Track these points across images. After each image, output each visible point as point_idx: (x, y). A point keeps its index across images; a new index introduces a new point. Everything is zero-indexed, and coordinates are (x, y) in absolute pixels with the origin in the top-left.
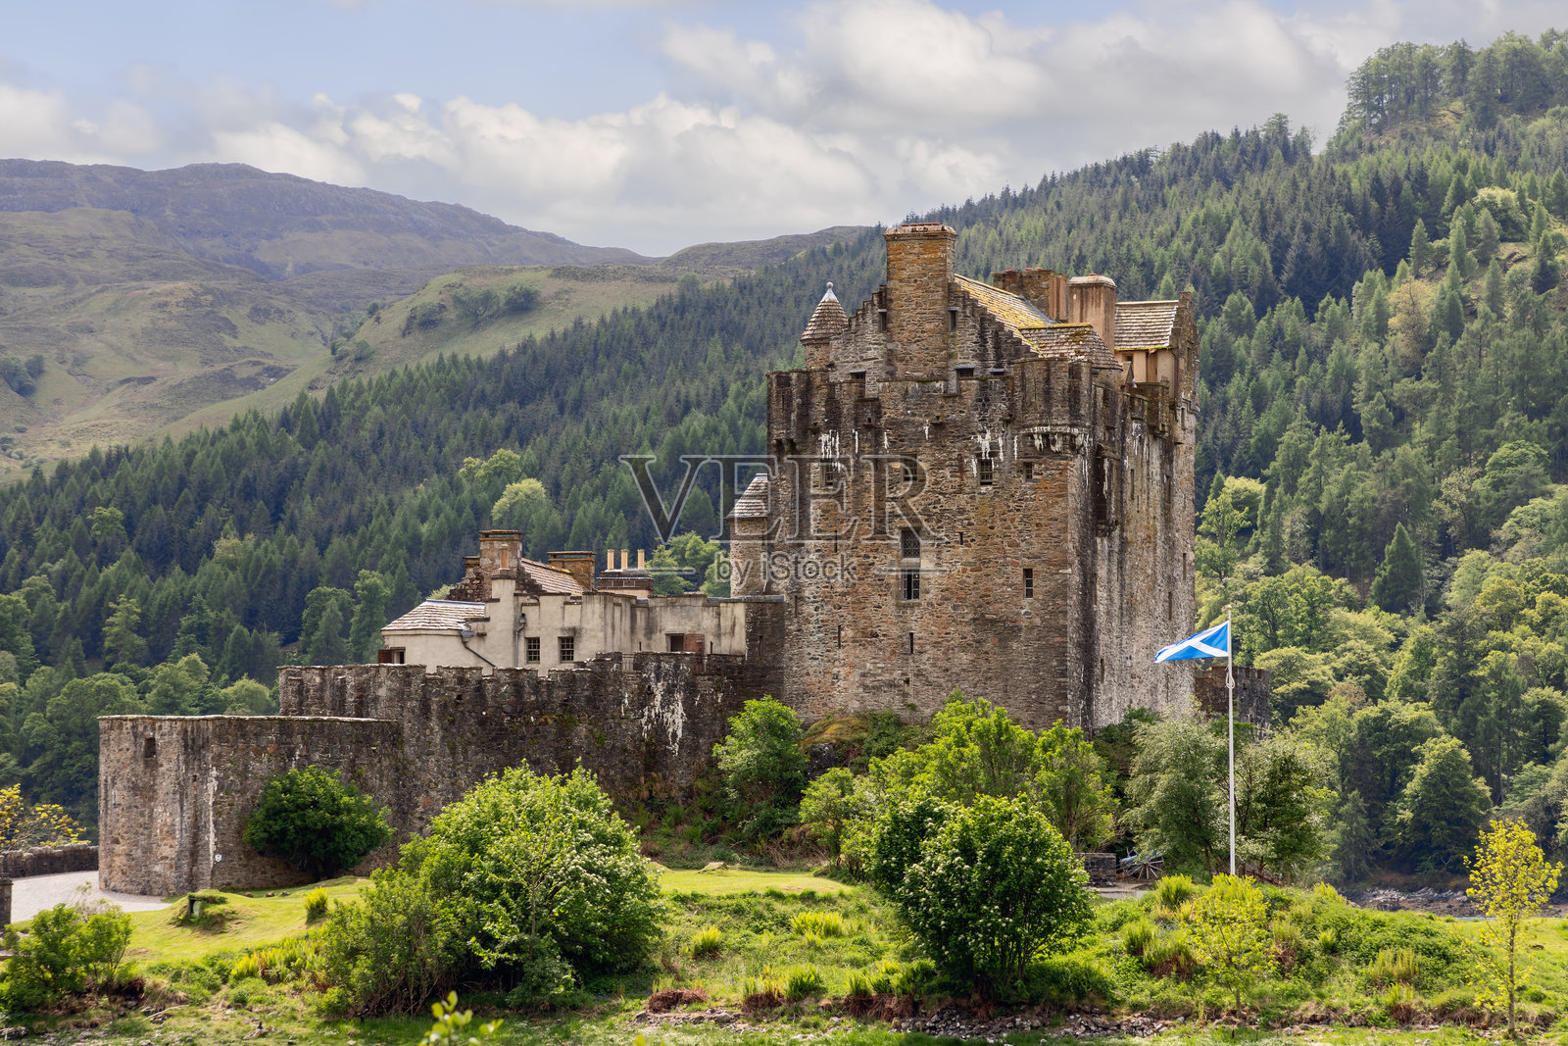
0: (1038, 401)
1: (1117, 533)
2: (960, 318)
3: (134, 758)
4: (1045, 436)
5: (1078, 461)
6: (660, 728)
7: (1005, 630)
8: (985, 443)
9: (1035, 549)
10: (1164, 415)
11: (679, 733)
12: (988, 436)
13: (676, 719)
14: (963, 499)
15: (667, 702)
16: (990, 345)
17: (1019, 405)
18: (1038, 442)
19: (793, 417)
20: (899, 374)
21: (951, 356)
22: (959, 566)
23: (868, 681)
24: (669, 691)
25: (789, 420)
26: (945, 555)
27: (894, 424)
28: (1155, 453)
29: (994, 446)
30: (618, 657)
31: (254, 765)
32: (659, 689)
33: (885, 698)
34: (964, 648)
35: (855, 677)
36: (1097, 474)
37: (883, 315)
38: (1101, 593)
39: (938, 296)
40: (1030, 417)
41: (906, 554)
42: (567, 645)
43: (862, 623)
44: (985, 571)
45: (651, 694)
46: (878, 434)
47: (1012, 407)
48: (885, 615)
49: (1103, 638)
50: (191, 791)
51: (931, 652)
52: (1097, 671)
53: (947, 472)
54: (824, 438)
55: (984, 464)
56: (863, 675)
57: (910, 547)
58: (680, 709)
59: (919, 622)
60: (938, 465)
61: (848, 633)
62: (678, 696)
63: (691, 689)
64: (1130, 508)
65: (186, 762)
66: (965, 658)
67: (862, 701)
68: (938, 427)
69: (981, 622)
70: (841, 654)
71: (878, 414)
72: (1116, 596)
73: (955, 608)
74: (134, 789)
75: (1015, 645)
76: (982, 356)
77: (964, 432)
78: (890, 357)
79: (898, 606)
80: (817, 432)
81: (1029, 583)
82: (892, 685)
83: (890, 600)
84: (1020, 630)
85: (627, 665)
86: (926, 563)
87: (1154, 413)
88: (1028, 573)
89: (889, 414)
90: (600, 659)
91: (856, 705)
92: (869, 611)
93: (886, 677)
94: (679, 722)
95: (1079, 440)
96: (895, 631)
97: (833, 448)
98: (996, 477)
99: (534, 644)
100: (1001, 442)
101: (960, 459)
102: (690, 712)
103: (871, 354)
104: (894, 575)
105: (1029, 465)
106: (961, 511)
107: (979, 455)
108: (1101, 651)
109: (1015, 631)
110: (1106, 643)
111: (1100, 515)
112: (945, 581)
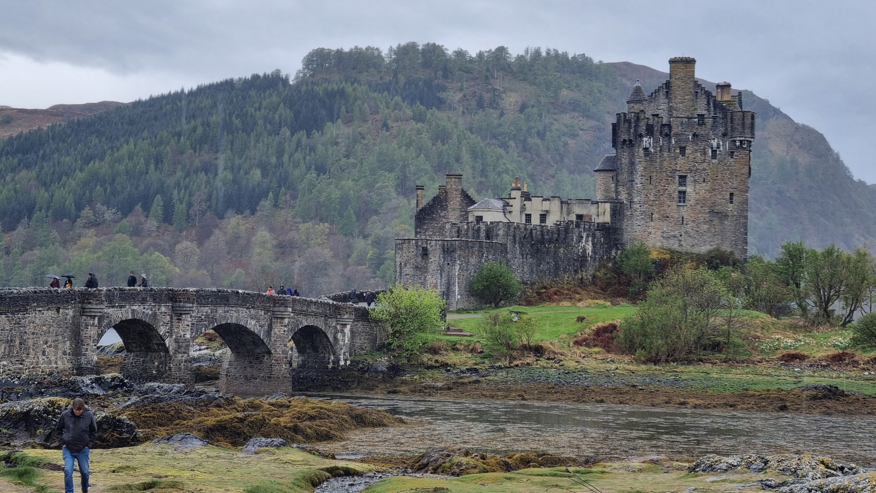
0: (739, 127)
2: (699, 95)
3: (416, 255)
4: (741, 141)
6: (585, 251)
7: (723, 216)
8: (714, 143)
9: (734, 186)
11: (590, 253)
12: (716, 140)
13: (589, 248)
14: (705, 165)
15: (587, 241)
16: (712, 104)
17: (729, 129)
18: (738, 144)
19: (632, 130)
20: (674, 115)
21: (695, 109)
22: (703, 191)
23: (665, 235)
24: (588, 236)
25: (630, 132)
26: (697, 186)
27: (676, 135)
29: (718, 145)
31: (471, 259)
32: (584, 235)
33: (672, 242)
34: (705, 223)
35: (659, 233)
37: (667, 92)
39: (691, 86)
40: (736, 134)
41: (681, 184)
42: (543, 217)
43: (662, 212)
44: (714, 193)
45: (582, 237)
46: (670, 139)
47: (726, 129)
48: (672, 208)
50: (446, 268)
51: (691, 224)
53: (699, 154)
54: (645, 139)
55: (714, 152)
56: (663, 233)
58: (590, 244)
59: (684, 212)
60: (696, 151)
61: (655, 216)
62: (590, 239)
63: (594, 236)
65: (444, 258)
66: (706, 227)
67: (662, 242)
68: (695, 135)
69: (712, 212)
70: (652, 224)
71: (670, 130)
73: (701, 207)
74: (417, 268)
75: (726, 223)
76: (708, 110)
77: (706, 139)
78: (670, 109)
79: (677, 206)
80: (641, 136)
81: (731, 199)
82: (675, 237)
83: (674, 204)
84: (728, 216)
85: (574, 225)
86: (689, 189)
88: (732, 194)
89: (675, 130)
91: (659, 244)
92: (665, 207)
93: (672, 233)
96: (676, 216)
97: (650, 143)
98: (718, 157)
99: (528, 217)
100: (721, 143)
101: (704, 149)
102: (594, 245)
103: (661, 107)
104: (676, 195)
105: (732, 153)
106: (704, 170)
107: (712, 148)
109: (726, 216)
112: (697, 196)
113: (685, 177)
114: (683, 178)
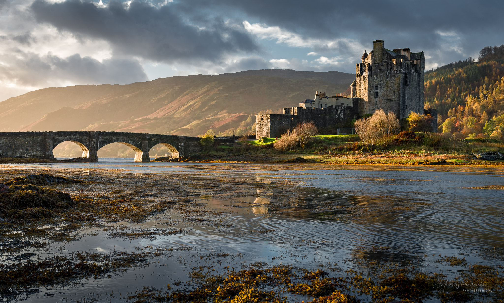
0: (395, 65)
1: (409, 86)
3: (260, 121)
4: (397, 71)
5: (402, 74)
6: (339, 116)
7: (391, 100)
8: (388, 73)
9: (395, 88)
10: (418, 69)
12: (388, 71)
13: (342, 115)
14: (384, 81)
15: (340, 113)
16: (389, 58)
18: (395, 72)
20: (375, 63)
21: (383, 60)
22: (384, 91)
23: (370, 109)
26: (382, 90)
27: (374, 70)
28: (416, 75)
29: (389, 73)
30: (332, 106)
31: (276, 121)
32: (339, 111)
35: (368, 108)
36: (405, 77)
37: (373, 54)
38: (406, 95)
39: (381, 51)
41: (376, 90)
42: (326, 104)
43: (369, 100)
44: (388, 92)
45: (338, 111)
46: (372, 72)
47: (392, 67)
48: (373, 99)
49: (406, 102)
51: (379, 104)
52: (406, 107)
53: (382, 77)
55: (387, 76)
57: (377, 89)
58: (342, 114)
59: (378, 100)
60: (381, 76)
61: (367, 102)
62: (342, 112)
63: (344, 111)
64: (412, 83)
65: (267, 121)
66: (385, 105)
67: (369, 112)
68: (381, 70)
69: (387, 99)
70: (366, 105)
72: (409, 96)
73: (383, 97)
75: (392, 102)
76: (388, 59)
77: (385, 71)
78: (374, 60)
79: (375, 98)
80: (363, 72)
83: (373, 97)
84: (393, 100)
85: (334, 107)
86: (378, 91)
87: (416, 69)
88: (394, 92)
89: (373, 69)
90: (330, 107)
92: (370, 98)
93: (373, 108)
94: (342, 116)
95: (402, 71)
96: (374, 101)
97: (365, 74)
98: (389, 77)
99: (321, 105)
101: (384, 75)
102: (344, 114)
104: (374, 93)
105: (394, 75)
106: (384, 83)
108: (406, 104)
110: (407, 103)
111: (405, 83)
112: (382, 94)
113: (377, 86)
114: (376, 87)
